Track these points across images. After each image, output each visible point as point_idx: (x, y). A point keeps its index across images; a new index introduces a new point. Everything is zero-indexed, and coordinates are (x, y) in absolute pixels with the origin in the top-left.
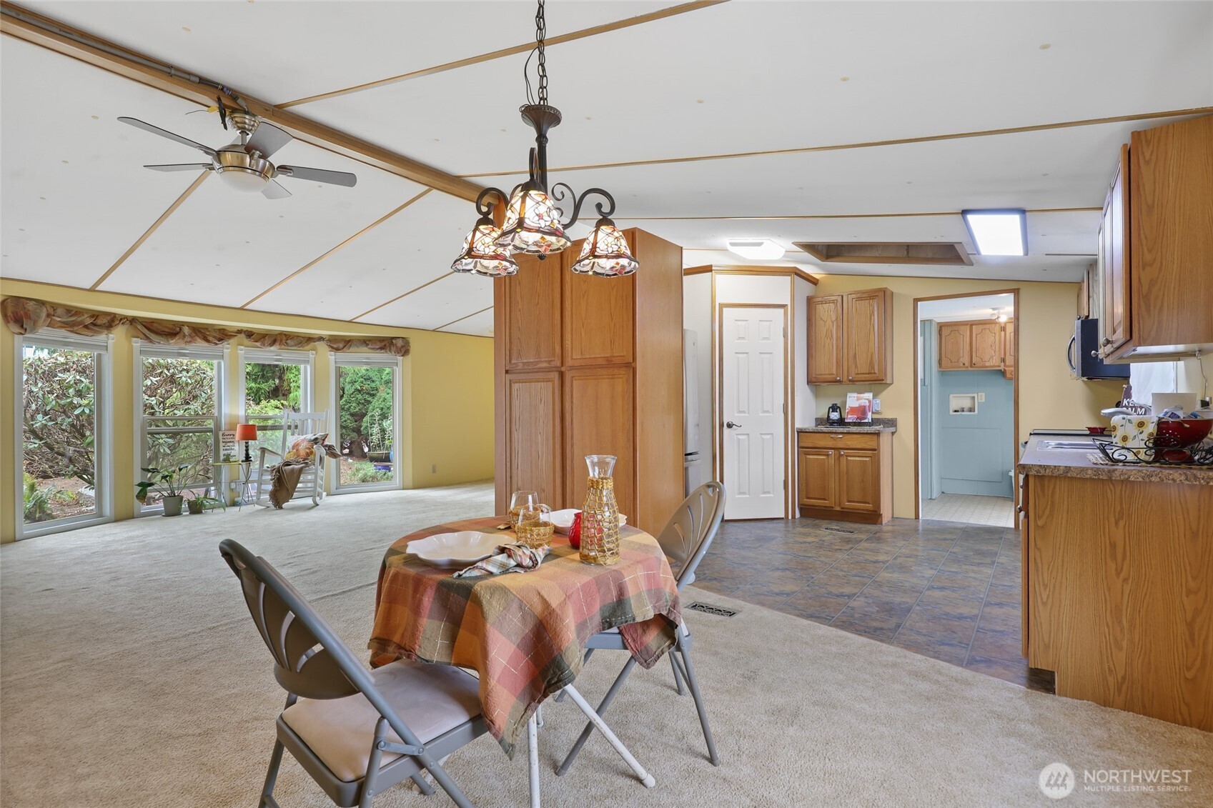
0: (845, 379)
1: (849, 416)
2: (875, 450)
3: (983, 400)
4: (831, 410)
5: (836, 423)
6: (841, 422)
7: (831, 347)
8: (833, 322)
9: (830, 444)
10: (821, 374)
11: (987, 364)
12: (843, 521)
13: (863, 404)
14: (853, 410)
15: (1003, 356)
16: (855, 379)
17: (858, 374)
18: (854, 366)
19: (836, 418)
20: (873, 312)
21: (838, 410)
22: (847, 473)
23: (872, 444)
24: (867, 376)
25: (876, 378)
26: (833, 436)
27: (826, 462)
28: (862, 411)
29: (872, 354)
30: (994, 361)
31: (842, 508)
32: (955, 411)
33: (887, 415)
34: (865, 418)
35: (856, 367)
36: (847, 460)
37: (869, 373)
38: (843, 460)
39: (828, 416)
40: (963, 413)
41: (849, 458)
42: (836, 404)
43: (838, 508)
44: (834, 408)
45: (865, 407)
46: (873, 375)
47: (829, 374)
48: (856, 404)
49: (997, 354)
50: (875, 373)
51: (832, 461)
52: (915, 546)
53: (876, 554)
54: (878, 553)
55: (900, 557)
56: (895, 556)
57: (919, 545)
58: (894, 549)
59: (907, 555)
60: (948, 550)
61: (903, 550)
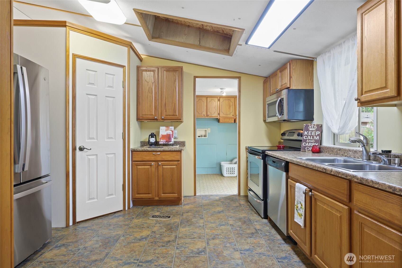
0: (160, 118)
1: (161, 140)
2: (178, 161)
3: (210, 132)
4: (150, 137)
5: (154, 144)
6: (156, 144)
7: (151, 98)
8: (153, 83)
9: (153, 158)
10: (146, 115)
11: (213, 115)
12: (159, 205)
13: (169, 133)
14: (163, 137)
15: (219, 112)
16: (165, 118)
17: (167, 115)
18: (165, 111)
19: (153, 141)
20: (175, 79)
21: (155, 137)
22: (163, 176)
23: (177, 158)
24: (172, 116)
25: (176, 118)
26: (154, 153)
27: (150, 169)
28: (168, 137)
29: (175, 104)
30: (216, 114)
31: (159, 198)
32: (199, 137)
33: (180, 139)
34: (171, 141)
35: (166, 111)
36: (162, 167)
37: (173, 115)
38: (160, 168)
39: (149, 140)
40: (202, 137)
41: (164, 167)
42: (153, 133)
43: (157, 198)
44: (152, 135)
45: (170, 135)
46: (175, 116)
47: (150, 115)
48: (165, 133)
49: (217, 111)
50: (176, 115)
51: (153, 169)
52: (210, 223)
53: (194, 241)
54: (195, 240)
55: (209, 239)
56: (206, 239)
57: (211, 221)
58: (201, 231)
59: (211, 236)
60: (228, 223)
61: (207, 230)
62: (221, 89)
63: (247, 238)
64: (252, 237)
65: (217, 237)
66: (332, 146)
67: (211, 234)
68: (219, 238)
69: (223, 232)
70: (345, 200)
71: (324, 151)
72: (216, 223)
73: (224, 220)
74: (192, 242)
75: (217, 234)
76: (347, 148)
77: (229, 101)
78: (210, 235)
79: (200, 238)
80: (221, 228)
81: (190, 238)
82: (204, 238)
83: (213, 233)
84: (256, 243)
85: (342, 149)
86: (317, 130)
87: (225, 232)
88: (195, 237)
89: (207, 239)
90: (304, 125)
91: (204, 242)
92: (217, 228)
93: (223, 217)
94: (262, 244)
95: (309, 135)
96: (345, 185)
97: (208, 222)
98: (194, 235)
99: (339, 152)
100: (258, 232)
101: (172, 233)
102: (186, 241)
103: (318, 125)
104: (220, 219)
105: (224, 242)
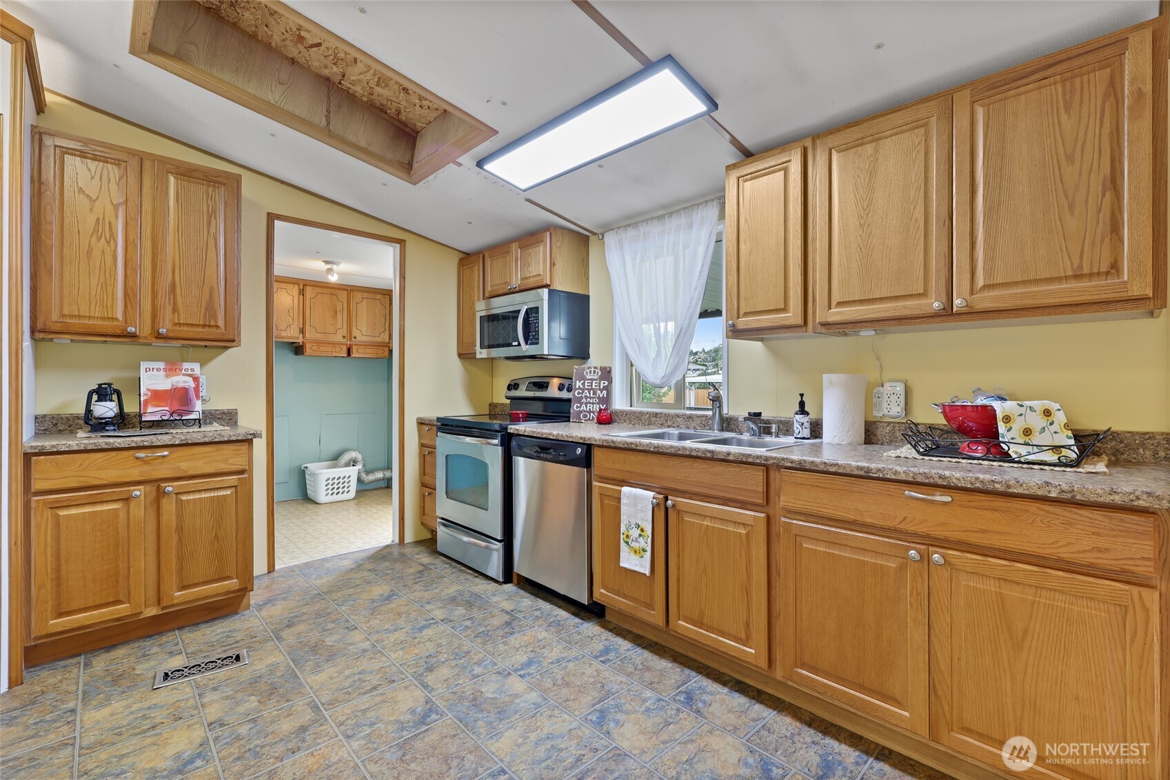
0: (146, 330)
1: (150, 409)
2: (242, 472)
4: (95, 397)
5: (112, 424)
6: (122, 421)
7: (109, 260)
8: (116, 207)
9: (135, 473)
10: (80, 317)
11: (284, 334)
12: (160, 633)
13: (180, 385)
14: (157, 396)
15: (301, 326)
16: (171, 335)
17: (180, 324)
18: (169, 309)
19: (111, 414)
20: (214, 211)
21: (115, 397)
22: (180, 528)
23: (237, 462)
24: (200, 329)
25: (219, 337)
26: (141, 454)
27: (122, 515)
28: (182, 398)
29: (211, 290)
30: (292, 331)
31: (163, 608)
33: (220, 404)
34: (191, 412)
35: (175, 310)
36: (180, 503)
37: (204, 326)
38: (169, 506)
39: (89, 411)
41: (184, 498)
42: (110, 385)
43: (152, 611)
44: (103, 393)
45: (186, 390)
46: (213, 330)
47: (103, 318)
48: (164, 384)
49: (296, 324)
50: (217, 327)
51: (138, 511)
52: (386, 633)
53: (382, 694)
54: (381, 691)
55: (421, 675)
56: (410, 678)
57: (385, 628)
58: (379, 662)
59: (417, 663)
60: (433, 619)
61: (394, 656)
62: (327, 262)
63: (506, 638)
64: (513, 633)
65: (436, 662)
66: (628, 408)
67: (413, 658)
68: (443, 662)
69: (440, 645)
70: (761, 501)
71: (618, 420)
72: (403, 628)
73: (415, 613)
74: (378, 699)
75: (427, 654)
76: (672, 412)
77: (332, 298)
78: (413, 662)
79: (394, 681)
80: (427, 638)
81: (365, 693)
82: (403, 676)
83: (414, 655)
84: (534, 642)
85: (661, 413)
86: (601, 378)
87: (444, 641)
88: (375, 683)
89: (413, 676)
90: (575, 367)
91: (414, 687)
92: (416, 640)
93: (407, 607)
94: (545, 638)
95: (587, 389)
96: (759, 475)
97: (378, 632)
98: (368, 679)
99: (654, 419)
100: (517, 617)
101: (288, 701)
102: (356, 706)
103: (602, 369)
104: (404, 615)
105: (464, 668)
